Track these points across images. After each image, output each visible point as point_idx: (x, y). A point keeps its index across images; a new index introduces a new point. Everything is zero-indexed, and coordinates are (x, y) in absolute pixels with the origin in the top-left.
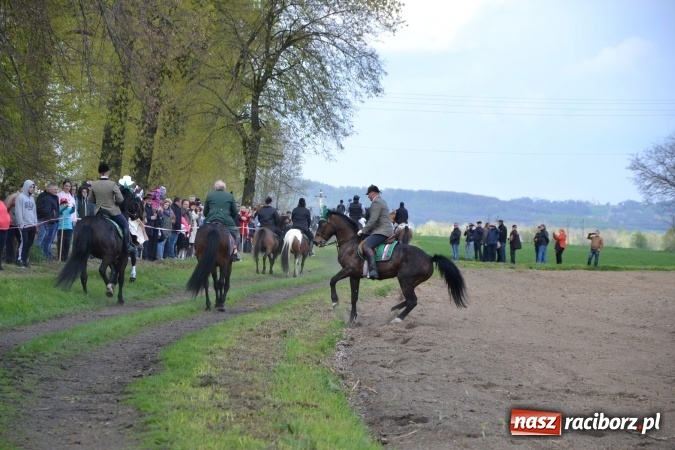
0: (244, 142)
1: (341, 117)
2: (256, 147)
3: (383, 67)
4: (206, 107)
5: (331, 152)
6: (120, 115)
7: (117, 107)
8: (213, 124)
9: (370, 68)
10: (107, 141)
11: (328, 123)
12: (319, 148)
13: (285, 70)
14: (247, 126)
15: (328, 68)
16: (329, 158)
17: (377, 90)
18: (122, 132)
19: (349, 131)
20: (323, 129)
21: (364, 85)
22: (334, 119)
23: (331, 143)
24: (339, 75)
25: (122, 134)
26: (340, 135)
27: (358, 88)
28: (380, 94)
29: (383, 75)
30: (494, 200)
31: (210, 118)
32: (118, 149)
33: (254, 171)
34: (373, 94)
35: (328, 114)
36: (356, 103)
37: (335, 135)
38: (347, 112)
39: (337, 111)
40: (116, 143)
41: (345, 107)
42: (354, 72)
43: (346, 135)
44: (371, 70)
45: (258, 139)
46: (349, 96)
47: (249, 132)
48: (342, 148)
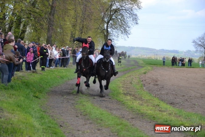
0: (105, 36)
1: (128, 30)
2: (107, 37)
3: (138, 18)
4: (95, 27)
5: (126, 38)
6: (75, 29)
7: (74, 27)
8: (97, 31)
9: (135, 19)
10: (72, 35)
11: (126, 32)
12: (123, 37)
13: (115, 18)
15: (125, 18)
16: (125, 40)
17: (137, 23)
18: (75, 33)
19: (130, 33)
20: (123, 33)
21: (134, 22)
22: (126, 30)
23: (126, 36)
24: (128, 20)
26: (128, 34)
27: (132, 23)
29: (138, 20)
30: (155, 50)
35: (125, 29)
36: (132, 27)
37: (127, 34)
38: (130, 29)
39: (127, 28)
40: (74, 36)
41: (129, 27)
42: (131, 19)
43: (129, 34)
44: (135, 18)
45: (108, 35)
46: (130, 25)
47: (105, 33)
48: (128, 37)
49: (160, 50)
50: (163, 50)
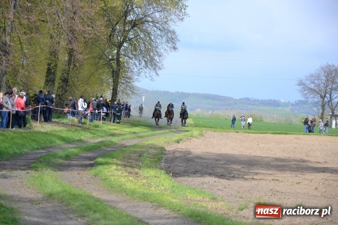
0: (113, 72)
1: (158, 61)
2: (118, 74)
3: (178, 38)
4: (95, 55)
5: (153, 77)
8: (98, 63)
9: (172, 39)
10: (49, 69)
11: (152, 63)
12: (147, 75)
13: (132, 38)
14: (114, 64)
15: (153, 38)
16: (152, 80)
17: (175, 48)
18: (56, 66)
19: (161, 67)
20: (149, 66)
21: (169, 45)
22: (154, 61)
23: (153, 73)
24: (158, 41)
25: (56, 67)
26: (157, 69)
27: (166, 47)
28: (176, 50)
29: (178, 42)
30: (231, 99)
31: (97, 60)
32: (54, 73)
33: (117, 85)
34: (173, 50)
35: (152, 59)
36: (165, 54)
38: (161, 58)
39: (156, 58)
40: (53, 71)
41: (160, 56)
42: (164, 39)
43: (160, 69)
45: (119, 70)
46: (162, 51)
47: (115, 67)
48: (158, 75)
49: (240, 99)
50: (248, 99)
